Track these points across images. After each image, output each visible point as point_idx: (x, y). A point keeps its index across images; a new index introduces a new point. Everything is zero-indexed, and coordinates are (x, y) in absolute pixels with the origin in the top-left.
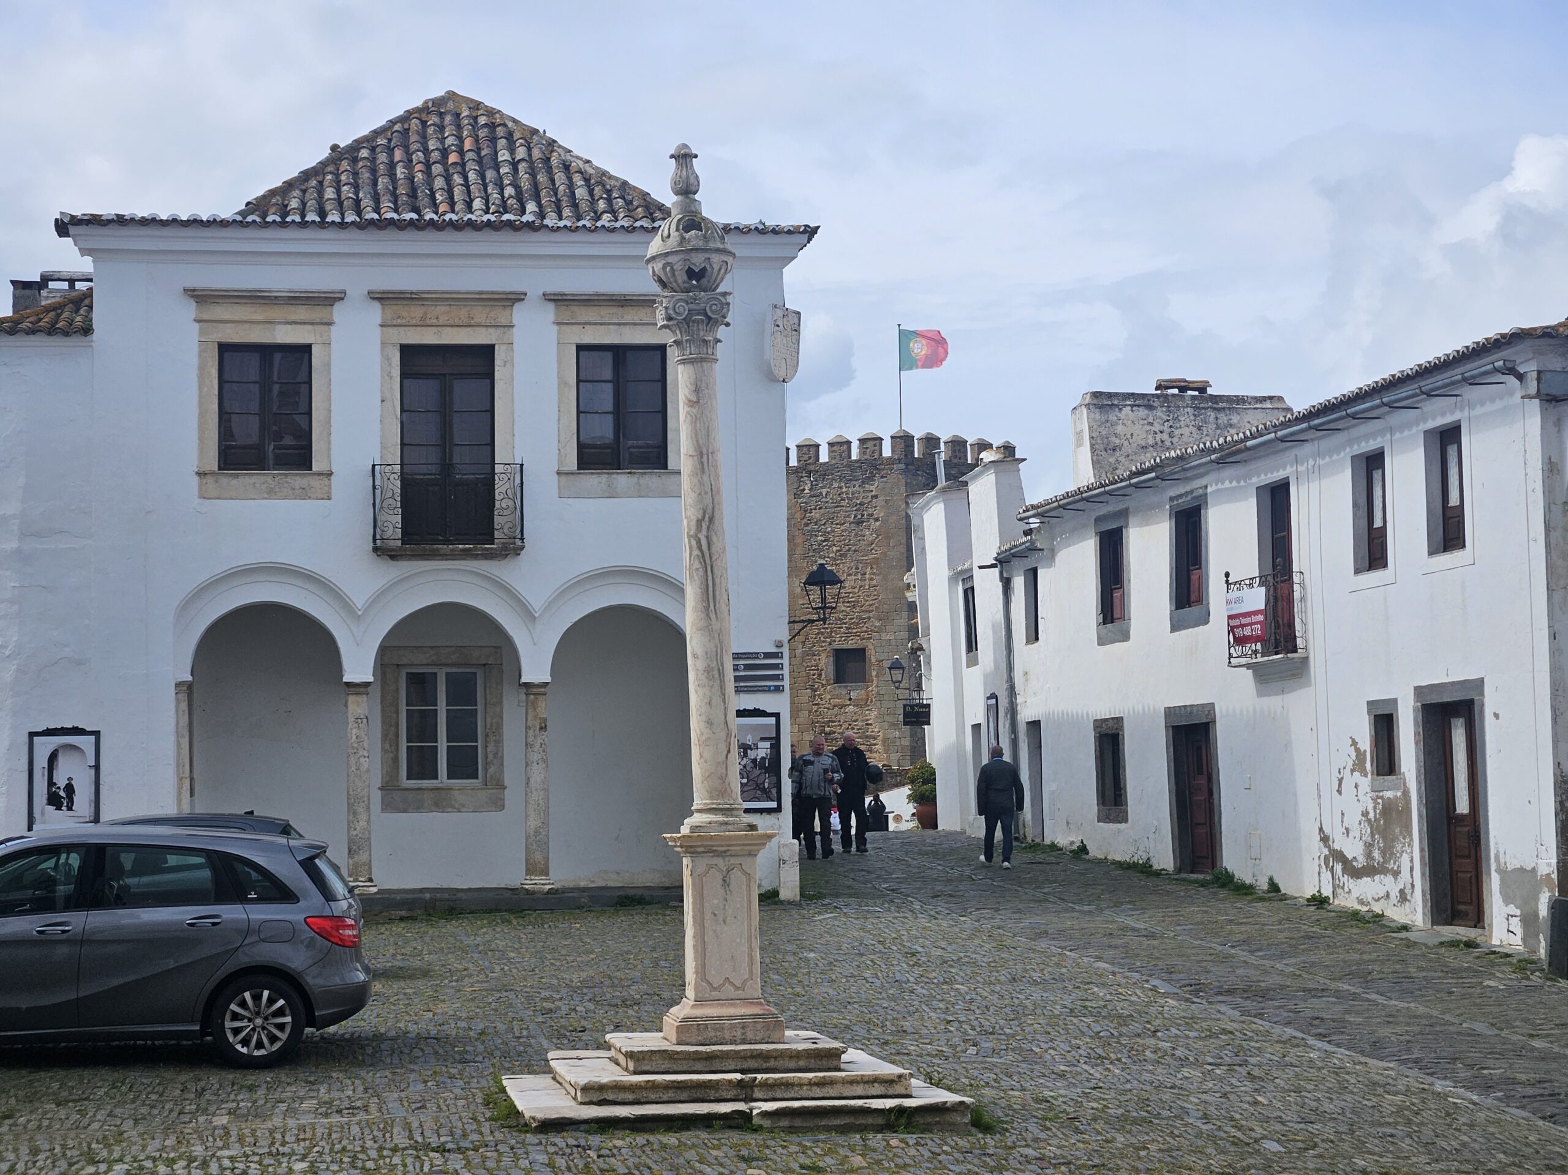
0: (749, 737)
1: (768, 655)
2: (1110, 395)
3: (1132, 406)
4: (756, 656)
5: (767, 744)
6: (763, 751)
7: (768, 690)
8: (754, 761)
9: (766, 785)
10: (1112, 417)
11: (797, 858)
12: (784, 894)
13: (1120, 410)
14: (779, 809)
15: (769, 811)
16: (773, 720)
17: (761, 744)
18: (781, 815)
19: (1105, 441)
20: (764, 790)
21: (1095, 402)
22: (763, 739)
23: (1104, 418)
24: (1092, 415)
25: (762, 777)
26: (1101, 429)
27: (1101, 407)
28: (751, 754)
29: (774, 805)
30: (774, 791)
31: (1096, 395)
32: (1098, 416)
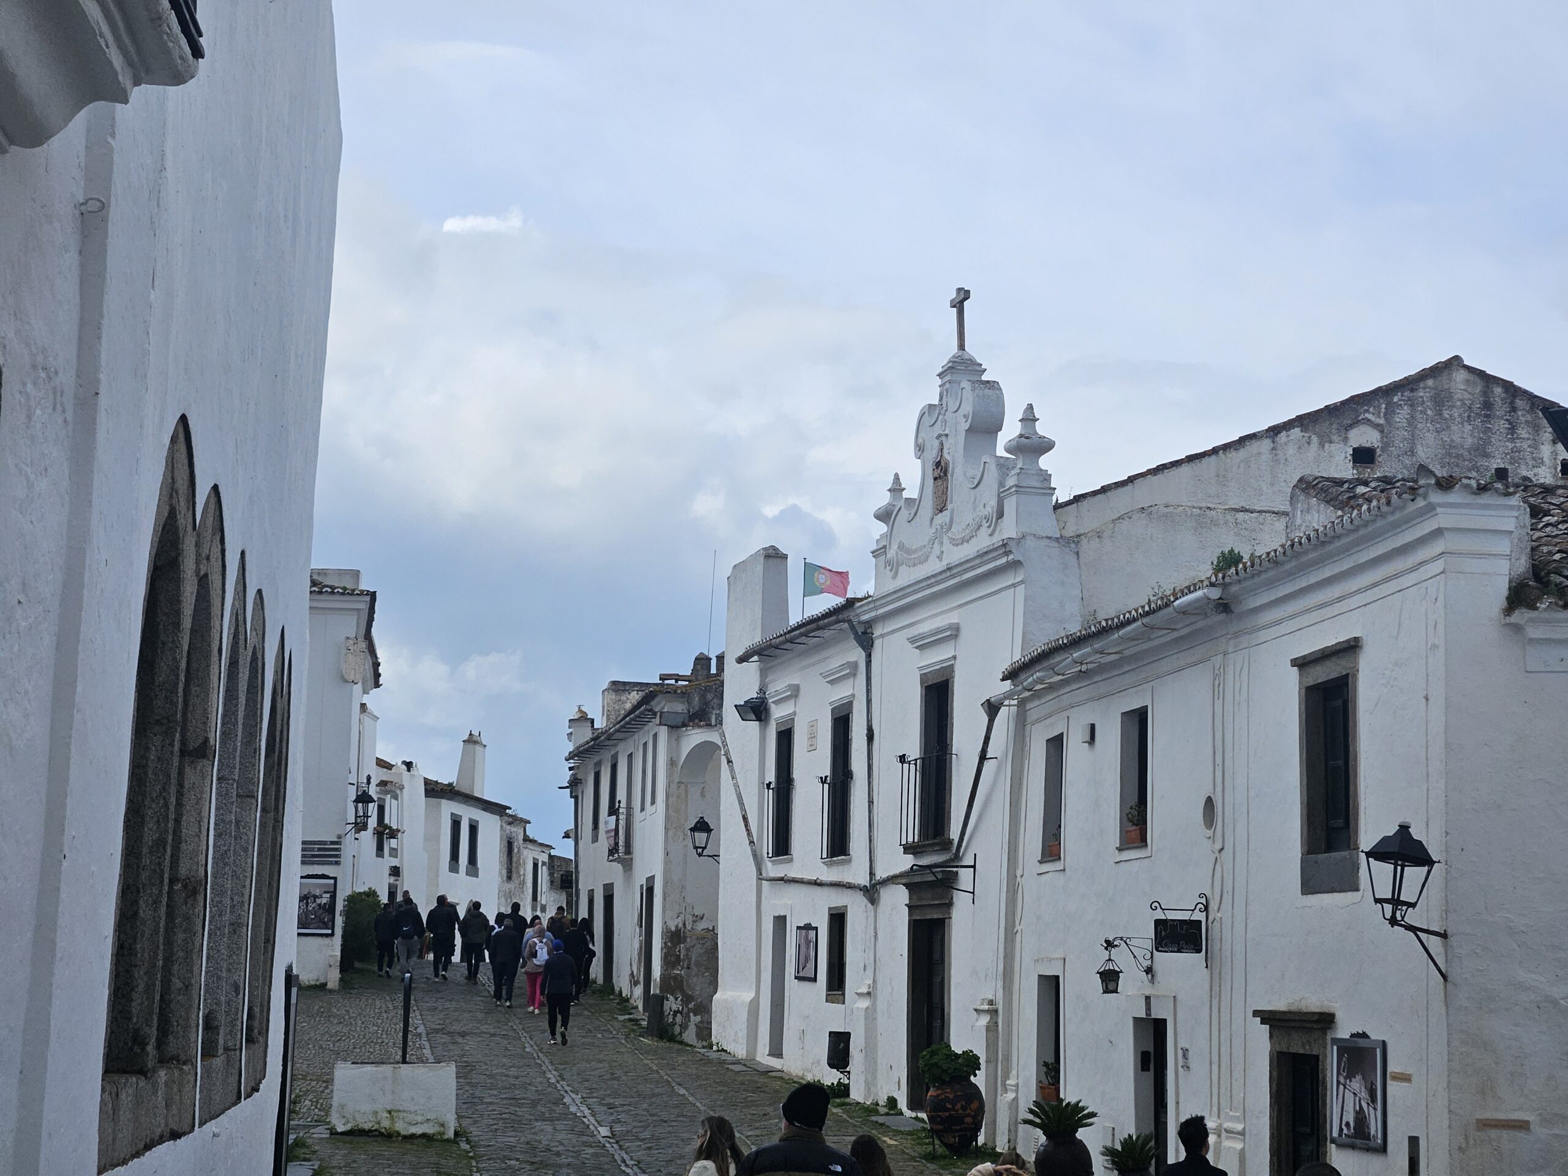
0: (318, 891)
1: (332, 843)
2: (624, 683)
3: (638, 691)
4: (324, 843)
5: (328, 895)
6: (325, 899)
7: (330, 863)
8: (320, 905)
9: (326, 920)
10: (624, 698)
11: (338, 964)
12: (330, 986)
13: (630, 693)
14: (332, 935)
15: (327, 935)
16: (332, 881)
17: (324, 895)
18: (334, 938)
19: (617, 713)
20: (324, 923)
21: (613, 687)
22: (326, 892)
23: (618, 698)
24: (610, 696)
25: (323, 915)
26: (615, 706)
27: (616, 691)
28: (318, 901)
29: (330, 932)
30: (330, 924)
31: (614, 683)
32: (614, 697)
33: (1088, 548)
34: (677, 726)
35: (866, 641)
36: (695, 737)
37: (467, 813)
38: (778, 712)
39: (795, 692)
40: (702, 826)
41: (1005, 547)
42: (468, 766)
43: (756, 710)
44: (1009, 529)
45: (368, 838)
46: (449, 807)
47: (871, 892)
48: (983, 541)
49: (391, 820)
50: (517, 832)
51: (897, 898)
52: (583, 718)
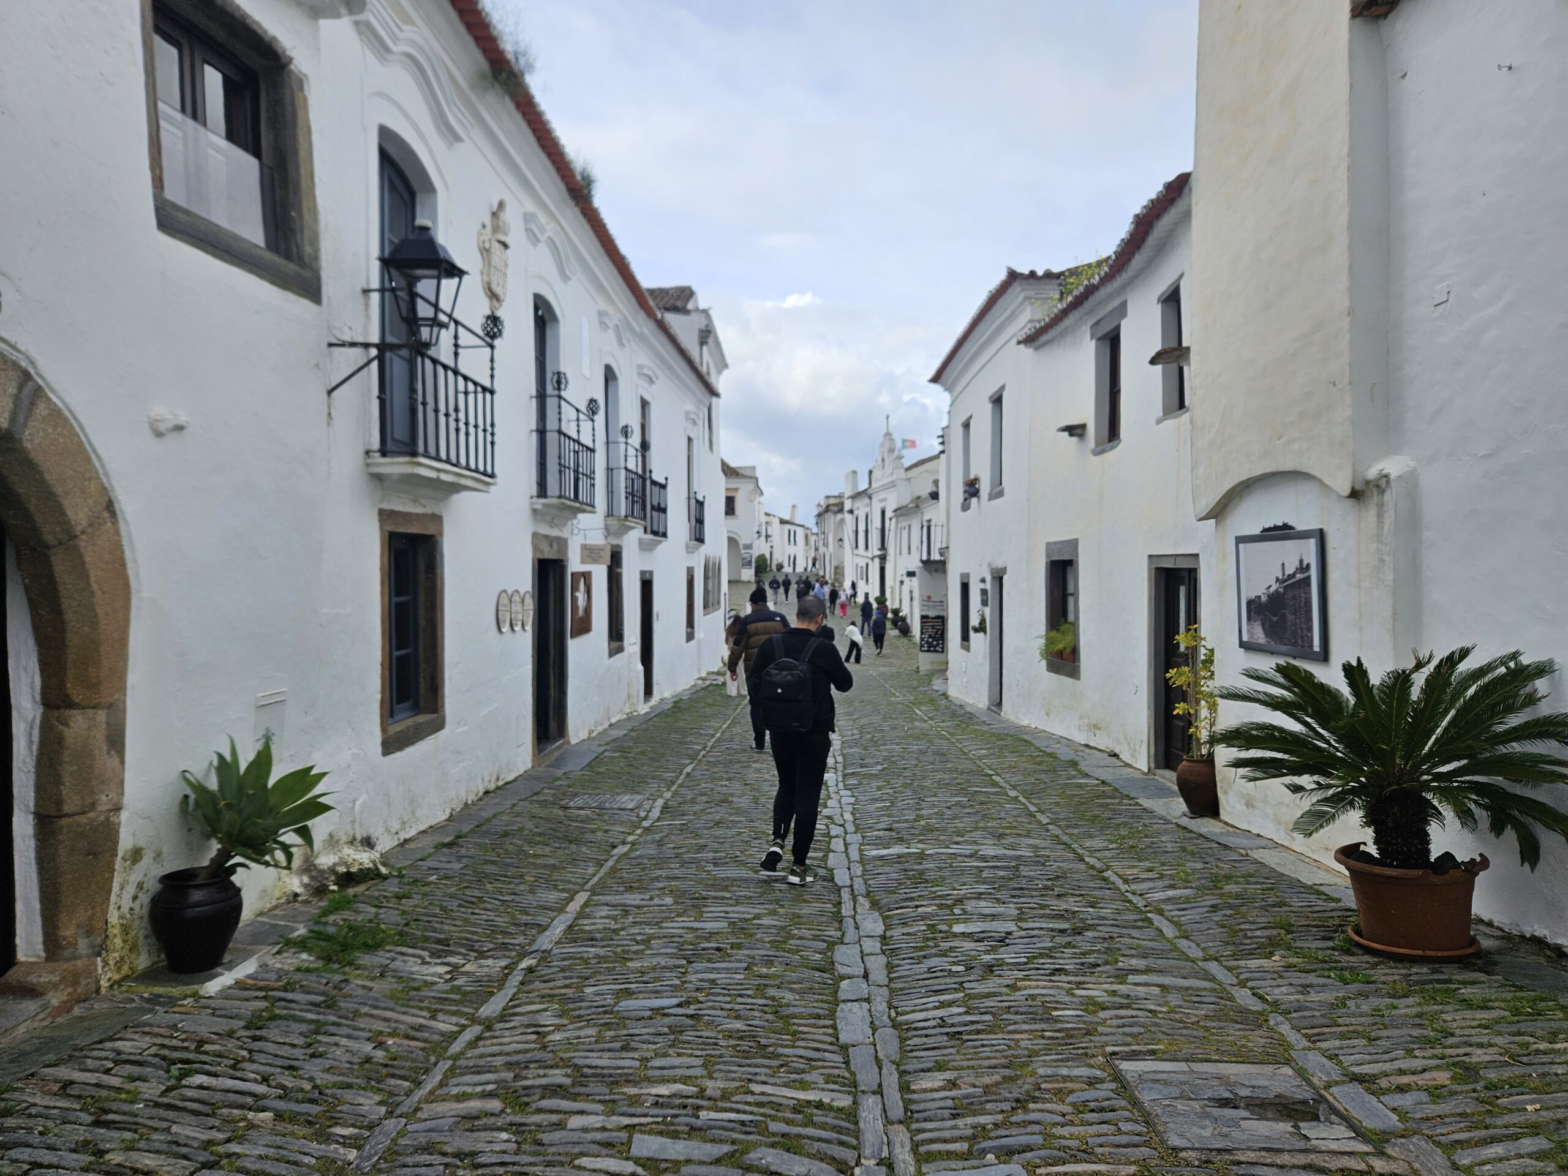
33: (913, 481)
34: (836, 513)
35: (870, 498)
36: (839, 516)
37: (793, 528)
38: (856, 512)
39: (858, 508)
40: (841, 540)
41: (892, 482)
42: (793, 514)
43: (851, 512)
44: (894, 477)
45: (763, 538)
46: (787, 527)
47: (872, 559)
48: (890, 479)
49: (769, 533)
50: (809, 532)
51: (877, 561)
52: (819, 505)
